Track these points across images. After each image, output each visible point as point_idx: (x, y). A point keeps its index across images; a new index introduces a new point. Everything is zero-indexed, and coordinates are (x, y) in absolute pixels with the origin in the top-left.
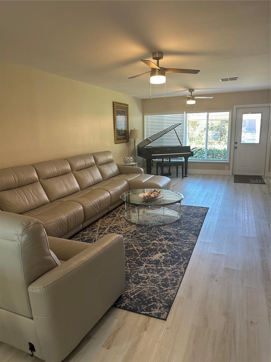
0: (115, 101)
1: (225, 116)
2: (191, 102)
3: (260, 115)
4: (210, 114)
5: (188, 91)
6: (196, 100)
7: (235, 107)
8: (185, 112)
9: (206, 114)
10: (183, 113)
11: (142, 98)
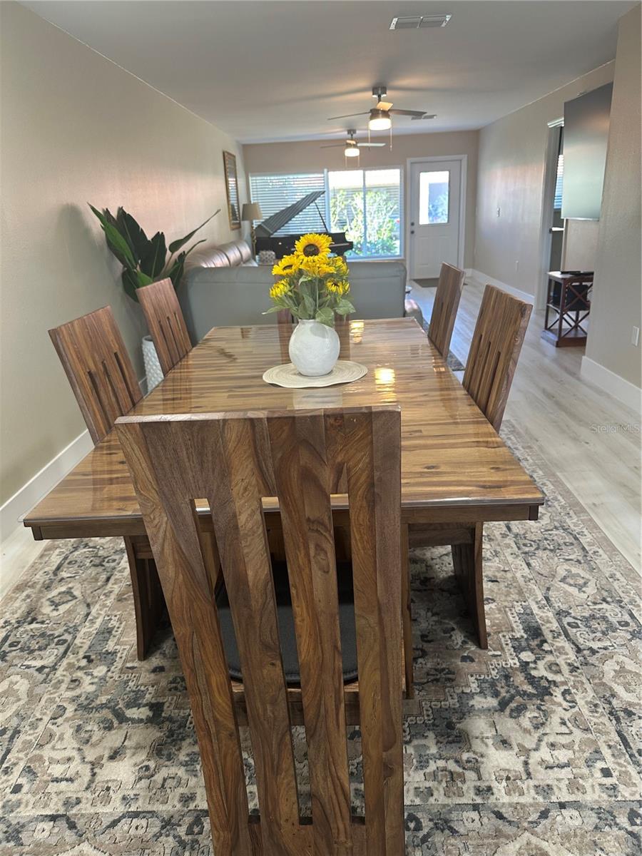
0: (228, 151)
1: (391, 177)
2: (352, 153)
3: (447, 173)
4: (368, 173)
5: (346, 133)
6: (361, 149)
7: (409, 160)
8: (326, 170)
9: (360, 172)
10: (323, 173)
11: (243, 143)
